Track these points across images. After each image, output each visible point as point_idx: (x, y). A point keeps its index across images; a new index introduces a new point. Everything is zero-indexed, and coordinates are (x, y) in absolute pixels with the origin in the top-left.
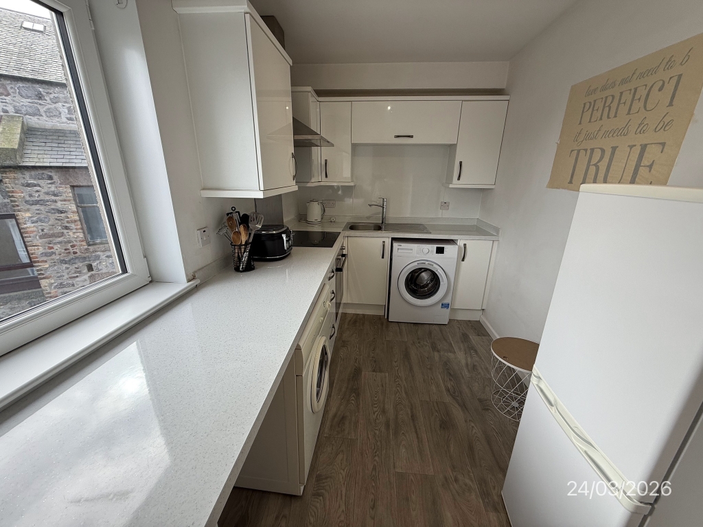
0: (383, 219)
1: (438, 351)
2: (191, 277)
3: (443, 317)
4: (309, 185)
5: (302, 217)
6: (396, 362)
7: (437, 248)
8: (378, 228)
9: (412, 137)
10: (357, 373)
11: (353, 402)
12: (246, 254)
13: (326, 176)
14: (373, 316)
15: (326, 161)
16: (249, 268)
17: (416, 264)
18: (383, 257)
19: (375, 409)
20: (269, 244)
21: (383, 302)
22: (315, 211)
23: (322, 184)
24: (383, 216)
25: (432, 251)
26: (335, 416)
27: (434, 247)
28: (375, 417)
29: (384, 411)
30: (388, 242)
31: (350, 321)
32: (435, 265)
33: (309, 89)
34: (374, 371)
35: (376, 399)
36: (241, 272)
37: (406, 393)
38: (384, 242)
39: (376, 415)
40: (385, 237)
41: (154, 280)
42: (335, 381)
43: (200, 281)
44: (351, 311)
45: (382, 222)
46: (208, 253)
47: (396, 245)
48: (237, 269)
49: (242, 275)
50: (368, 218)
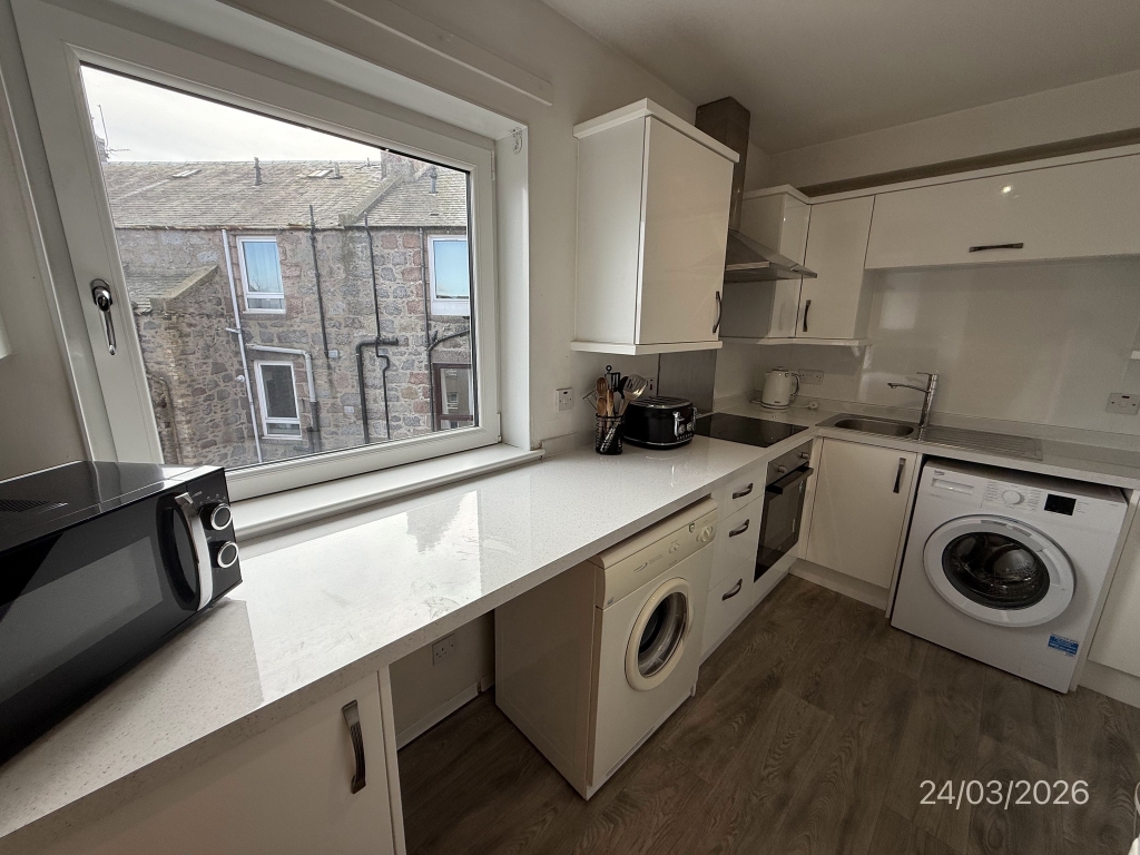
0: (923, 416)
1: (999, 738)
2: (537, 445)
3: (1059, 672)
4: (762, 342)
5: (756, 396)
6: (864, 705)
7: (1050, 497)
8: (905, 431)
9: (1020, 246)
10: (771, 683)
11: (736, 725)
12: (613, 431)
13: (805, 328)
14: (860, 604)
15: (809, 302)
16: (613, 450)
17: (978, 520)
18: (897, 490)
19: (771, 761)
20: (653, 423)
21: (885, 582)
22: (779, 388)
23: (794, 341)
24: (923, 410)
25: (1034, 503)
26: (693, 728)
27: (1044, 494)
28: (765, 773)
29: (788, 775)
30: (913, 461)
31: (805, 594)
32: (1035, 536)
33: (787, 188)
34: (806, 698)
35: (782, 746)
36: (601, 453)
37: (857, 772)
38: (903, 460)
39: (767, 771)
40: (912, 451)
41: (502, 442)
42: (722, 678)
43: (546, 453)
44: (812, 578)
45: (922, 422)
46: (566, 420)
47: (929, 470)
48: (598, 450)
49: (602, 457)
50: (892, 410)
